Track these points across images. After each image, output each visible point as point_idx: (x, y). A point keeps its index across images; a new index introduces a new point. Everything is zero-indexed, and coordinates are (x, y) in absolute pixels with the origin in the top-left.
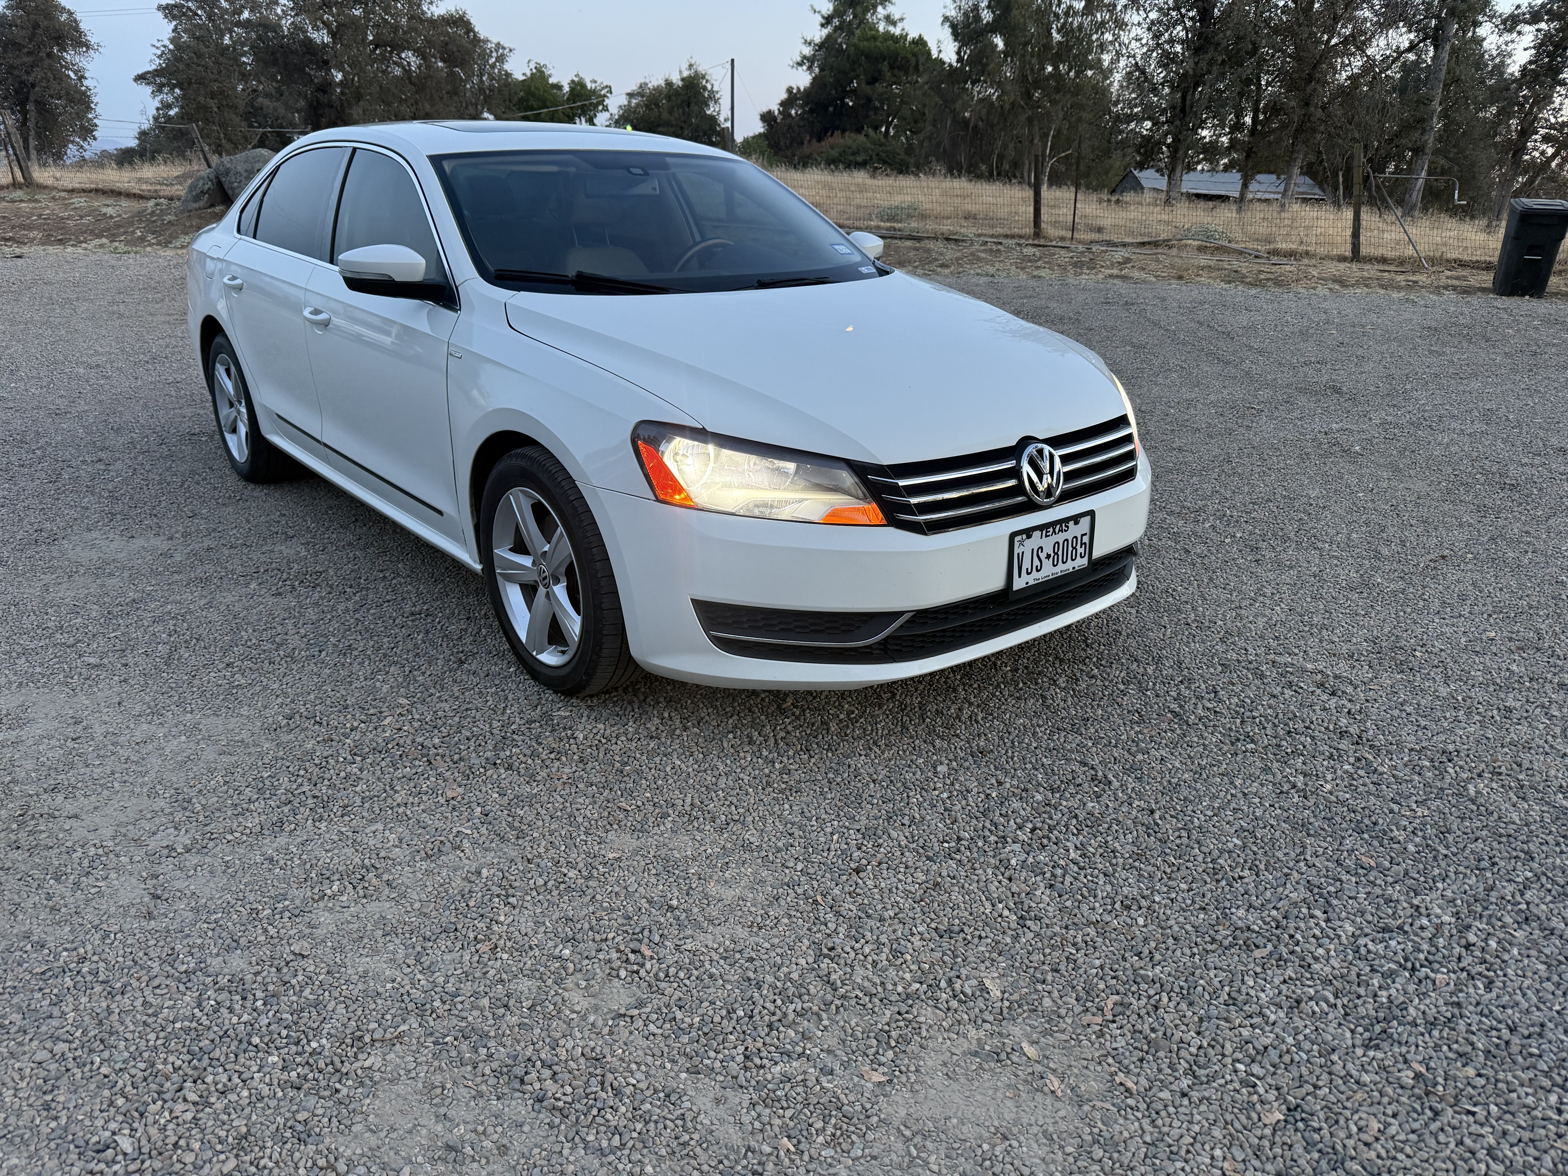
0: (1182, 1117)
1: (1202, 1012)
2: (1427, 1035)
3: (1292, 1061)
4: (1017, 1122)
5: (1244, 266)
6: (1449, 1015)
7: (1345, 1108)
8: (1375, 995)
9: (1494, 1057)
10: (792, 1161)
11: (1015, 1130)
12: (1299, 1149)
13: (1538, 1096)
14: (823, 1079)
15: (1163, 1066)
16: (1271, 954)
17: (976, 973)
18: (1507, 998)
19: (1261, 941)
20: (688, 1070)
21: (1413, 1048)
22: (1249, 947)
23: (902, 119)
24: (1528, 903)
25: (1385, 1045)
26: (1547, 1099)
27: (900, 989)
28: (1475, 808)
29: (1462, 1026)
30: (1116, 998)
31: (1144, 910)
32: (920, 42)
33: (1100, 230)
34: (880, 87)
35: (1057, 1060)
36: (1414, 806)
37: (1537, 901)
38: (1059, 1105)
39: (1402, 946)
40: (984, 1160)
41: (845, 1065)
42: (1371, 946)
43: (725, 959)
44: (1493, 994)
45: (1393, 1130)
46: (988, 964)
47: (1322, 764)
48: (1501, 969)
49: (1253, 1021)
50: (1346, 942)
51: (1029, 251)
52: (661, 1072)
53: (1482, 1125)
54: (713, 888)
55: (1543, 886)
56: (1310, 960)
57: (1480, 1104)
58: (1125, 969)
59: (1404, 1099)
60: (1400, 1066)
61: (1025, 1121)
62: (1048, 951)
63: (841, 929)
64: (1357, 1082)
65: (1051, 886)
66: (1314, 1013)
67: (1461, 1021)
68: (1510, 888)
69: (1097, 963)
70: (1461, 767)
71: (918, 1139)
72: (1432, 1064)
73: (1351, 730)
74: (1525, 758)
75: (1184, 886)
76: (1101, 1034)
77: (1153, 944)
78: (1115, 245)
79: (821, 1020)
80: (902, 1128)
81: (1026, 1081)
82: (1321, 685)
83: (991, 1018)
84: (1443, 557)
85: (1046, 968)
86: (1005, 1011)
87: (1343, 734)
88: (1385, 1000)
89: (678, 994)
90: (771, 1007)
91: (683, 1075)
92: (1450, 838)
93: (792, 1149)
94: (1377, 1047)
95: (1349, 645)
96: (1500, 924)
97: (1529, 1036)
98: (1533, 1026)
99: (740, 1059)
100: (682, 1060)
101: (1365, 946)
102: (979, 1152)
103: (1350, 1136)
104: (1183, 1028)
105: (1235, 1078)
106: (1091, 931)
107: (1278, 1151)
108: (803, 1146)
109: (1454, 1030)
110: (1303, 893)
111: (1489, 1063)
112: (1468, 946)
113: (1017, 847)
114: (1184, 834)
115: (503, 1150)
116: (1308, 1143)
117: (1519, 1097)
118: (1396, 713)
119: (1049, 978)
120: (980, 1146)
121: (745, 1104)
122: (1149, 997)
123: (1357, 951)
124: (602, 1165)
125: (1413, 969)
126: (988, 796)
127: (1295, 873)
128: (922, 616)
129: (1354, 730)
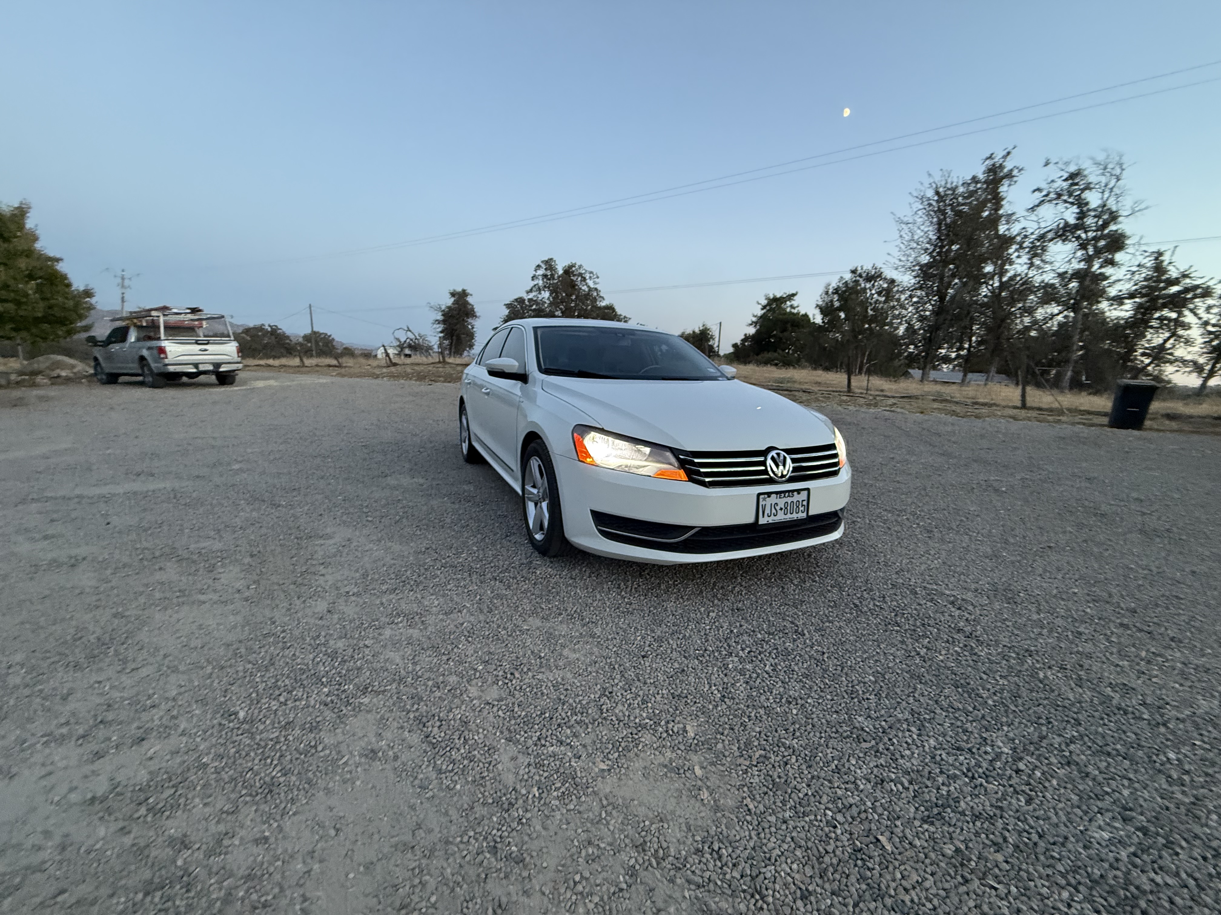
0: (779, 837)
1: (816, 773)
2: (971, 824)
3: (867, 818)
4: (673, 812)
5: (958, 409)
6: (992, 814)
7: (896, 859)
8: (938, 789)
9: (1021, 851)
10: (534, 802)
11: (669, 817)
12: (853, 879)
13: (1052, 889)
14: (573, 760)
15: (777, 800)
16: (873, 746)
17: (684, 721)
18: (1042, 812)
19: (869, 738)
20: (506, 739)
21: (958, 831)
22: (858, 740)
23: (796, 347)
24: (1071, 752)
25: (937, 823)
26: (1060, 894)
27: (637, 720)
28: (1042, 686)
29: (1000, 823)
30: (763, 752)
31: (799, 706)
32: (806, 316)
33: (882, 391)
34: (786, 334)
35: (714, 781)
36: (998, 678)
37: (1078, 752)
38: (702, 808)
39: (967, 761)
40: (643, 831)
41: (589, 755)
42: (944, 756)
43: (554, 686)
44: (1031, 808)
45: (927, 884)
46: (693, 717)
47: (940, 644)
48: (1041, 792)
49: (847, 786)
50: (928, 750)
51: (845, 398)
52: (493, 736)
53: (1002, 899)
54: (566, 652)
55: (1085, 743)
56: (898, 756)
57: (1003, 883)
58: (774, 736)
59: (943, 865)
60: (945, 840)
61: (677, 813)
62: (731, 717)
63: (620, 684)
64: (910, 843)
65: (747, 683)
66: (892, 790)
67: (1000, 820)
68: (1058, 739)
69: (758, 729)
70: (1037, 661)
71: (610, 808)
72: (970, 845)
73: (965, 629)
74: (1086, 663)
75: (829, 697)
76: (746, 772)
77: (797, 726)
78: (889, 397)
79: (588, 728)
80: (603, 799)
81: (689, 789)
82: (952, 603)
83: (683, 748)
84: (1050, 547)
85: (727, 726)
86: (693, 746)
87: (959, 631)
88: (944, 793)
89: (522, 699)
90: (564, 715)
91: (503, 741)
92: (1020, 701)
93: (537, 795)
94: (932, 823)
95: (976, 585)
96: (1046, 761)
97: (1054, 844)
98: (1057, 836)
99: (535, 739)
100: (506, 733)
101: (940, 755)
102: (642, 825)
103: (894, 880)
104: (799, 780)
105: (824, 819)
106: (762, 711)
107: (837, 876)
108: (544, 795)
109: (993, 825)
110: (907, 715)
111: (1016, 855)
112: (1018, 771)
113: (736, 659)
114: (839, 668)
115: (396, 758)
116: (861, 877)
117: (1036, 886)
118: (999, 624)
119: (726, 732)
120: (644, 822)
121: (526, 763)
122: (784, 757)
123: (933, 758)
124: (436, 778)
125: (973, 777)
126: (732, 631)
127: (904, 703)
128: (706, 531)
129: (968, 629)
